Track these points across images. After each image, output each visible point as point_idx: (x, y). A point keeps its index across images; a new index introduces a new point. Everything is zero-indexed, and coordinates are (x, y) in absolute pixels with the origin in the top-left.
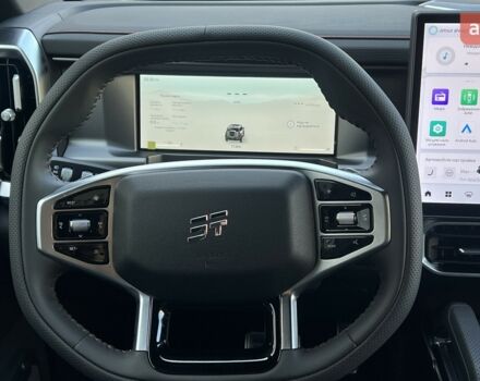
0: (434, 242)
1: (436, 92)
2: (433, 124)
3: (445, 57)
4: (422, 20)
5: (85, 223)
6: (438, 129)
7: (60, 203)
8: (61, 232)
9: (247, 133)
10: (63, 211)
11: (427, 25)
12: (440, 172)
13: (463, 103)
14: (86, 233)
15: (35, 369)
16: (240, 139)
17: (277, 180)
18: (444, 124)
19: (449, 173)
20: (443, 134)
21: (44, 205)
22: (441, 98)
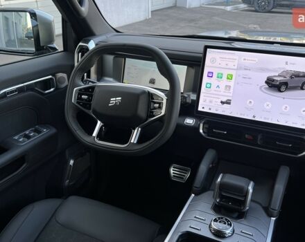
0: (206, 126)
1: (209, 73)
2: (207, 84)
3: (213, 61)
4: (206, 47)
5: (86, 97)
6: (208, 85)
7: (80, 90)
8: (79, 98)
9: (156, 82)
10: (81, 92)
11: (208, 49)
12: (208, 101)
13: (218, 77)
14: (86, 100)
15: (88, 154)
16: (154, 83)
17: (138, 92)
18: (210, 84)
19: (211, 102)
20: (210, 87)
21: (76, 90)
22: (211, 75)
